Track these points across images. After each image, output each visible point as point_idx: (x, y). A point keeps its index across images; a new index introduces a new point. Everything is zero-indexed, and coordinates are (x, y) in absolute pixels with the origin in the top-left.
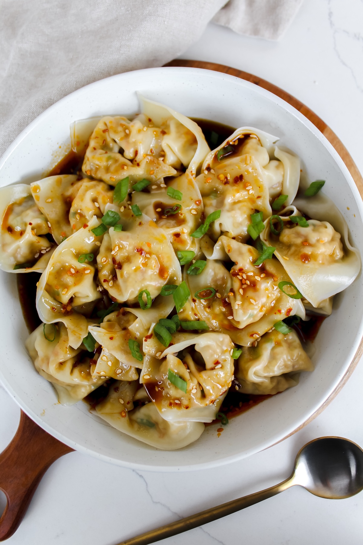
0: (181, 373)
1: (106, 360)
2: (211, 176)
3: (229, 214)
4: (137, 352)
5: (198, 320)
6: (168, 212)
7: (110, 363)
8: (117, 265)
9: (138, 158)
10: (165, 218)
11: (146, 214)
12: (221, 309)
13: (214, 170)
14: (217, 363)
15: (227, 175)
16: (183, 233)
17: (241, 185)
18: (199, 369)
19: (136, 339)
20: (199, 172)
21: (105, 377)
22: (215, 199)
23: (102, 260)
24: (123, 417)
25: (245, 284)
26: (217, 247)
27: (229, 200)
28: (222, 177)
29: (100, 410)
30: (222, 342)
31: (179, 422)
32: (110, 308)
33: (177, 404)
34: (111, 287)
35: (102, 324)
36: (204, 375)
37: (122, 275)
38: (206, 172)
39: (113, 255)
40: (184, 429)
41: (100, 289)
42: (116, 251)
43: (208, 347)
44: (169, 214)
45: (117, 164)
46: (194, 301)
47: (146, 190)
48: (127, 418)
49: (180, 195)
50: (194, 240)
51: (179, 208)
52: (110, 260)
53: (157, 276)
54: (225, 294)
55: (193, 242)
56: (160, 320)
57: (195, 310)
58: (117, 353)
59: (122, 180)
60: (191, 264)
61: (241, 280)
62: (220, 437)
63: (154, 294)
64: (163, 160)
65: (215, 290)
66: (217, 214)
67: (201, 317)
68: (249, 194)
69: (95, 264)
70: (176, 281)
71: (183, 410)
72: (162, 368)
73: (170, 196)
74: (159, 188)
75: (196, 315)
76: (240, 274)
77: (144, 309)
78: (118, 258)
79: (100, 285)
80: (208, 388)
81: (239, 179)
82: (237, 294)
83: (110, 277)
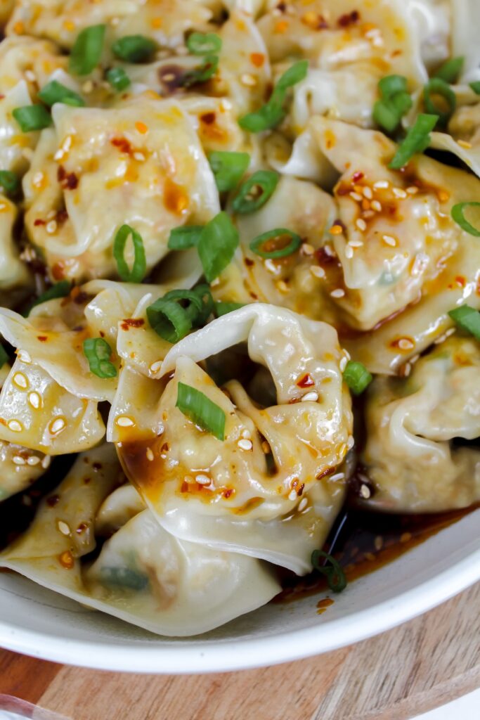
1: (24, 386)
4: (104, 361)
7: (35, 399)
8: (68, 181)
11: (141, 83)
12: (314, 273)
13: (294, 7)
15: (322, 12)
16: (222, 110)
17: (354, 31)
19: (103, 336)
23: (35, 180)
24: (64, 565)
25: (371, 209)
26: (302, 143)
28: (311, 17)
30: (316, 336)
31: (210, 552)
33: (200, 486)
34: (51, 235)
36: (271, 419)
37: (77, 200)
38: (277, 13)
39: (58, 161)
41: (28, 255)
42: (66, 149)
44: (190, 83)
46: (249, 263)
48: (76, 571)
52: (53, 175)
53: (161, 208)
54: (323, 239)
55: (247, 142)
57: (251, 284)
62: (323, 614)
63: (154, 251)
65: (299, 238)
68: (372, 47)
74: (173, 54)
75: (254, 296)
76: (356, 188)
78: (70, 167)
79: (28, 246)
80: (281, 446)
81: (350, 21)
82: (351, 229)
83: (52, 214)
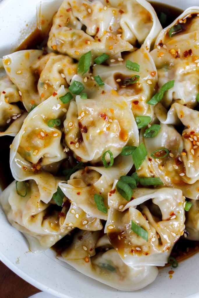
0: (142, 224)
1: (74, 213)
2: (164, 51)
3: (181, 84)
4: (102, 205)
5: (154, 177)
6: (127, 82)
7: (77, 216)
8: (82, 130)
9: (100, 35)
10: (125, 88)
11: (108, 84)
12: (174, 167)
13: (166, 45)
14: (173, 214)
15: (178, 49)
16: (141, 100)
17: (190, 58)
18: (156, 219)
19: (101, 194)
20: (152, 47)
21: (71, 227)
22: (167, 71)
23: (69, 124)
24: (86, 262)
25: (196, 145)
26: (170, 113)
27: (180, 71)
28: (173, 51)
29: (66, 257)
30: (176, 196)
31: (138, 267)
32: (76, 167)
33: (137, 251)
34: (77, 148)
35: (68, 181)
36: (161, 224)
37: (87, 138)
38: (159, 47)
39: (79, 120)
40: (141, 272)
41: (66, 150)
42: (82, 116)
43: (166, 200)
44: (128, 84)
45: (81, 40)
46: (150, 160)
47: (106, 64)
48: (90, 263)
49: (138, 67)
50: (149, 106)
51: (137, 78)
52: (76, 125)
53: (118, 139)
54: (178, 154)
55: (149, 109)
56: (121, 177)
57: (151, 168)
58: (84, 206)
59: (86, 54)
60: (146, 128)
61: (192, 142)
62: (172, 278)
63: (115, 154)
64: (121, 37)
65: (168, 150)
66: (171, 84)
67: (156, 174)
68: (197, 66)
69: (62, 129)
70: (134, 143)
71: (143, 256)
72: (125, 219)
73: (128, 68)
74: (117, 61)
75: (151, 172)
76: (191, 136)
77: (106, 167)
78: (84, 123)
79: (66, 146)
80: (165, 237)
81: (188, 54)
83: (77, 140)
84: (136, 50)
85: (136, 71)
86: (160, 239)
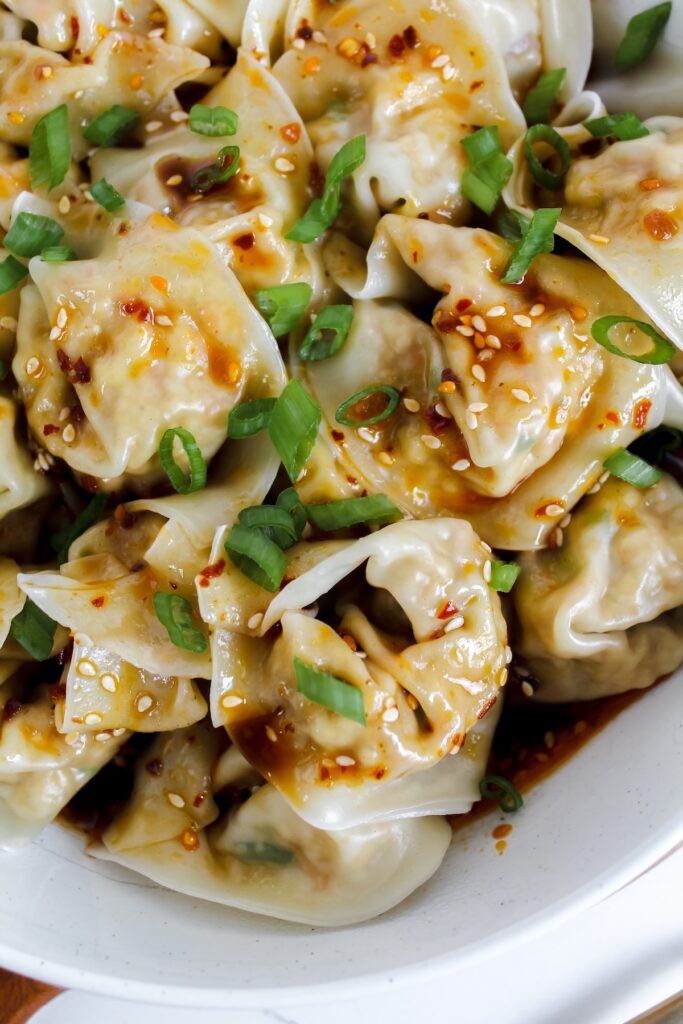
0: (337, 666)
1: (93, 673)
2: (318, 53)
3: (393, 147)
4: (184, 626)
5: (364, 494)
6: (203, 179)
7: (109, 683)
8: (77, 371)
9: (88, 38)
10: (199, 200)
11: (139, 199)
12: (427, 443)
13: (323, 32)
14: (445, 614)
15: (365, 36)
16: (262, 229)
17: (413, 60)
18: (394, 644)
19: (175, 588)
20: (277, 49)
21: (110, 731)
22: (343, 119)
23: (29, 366)
24: (189, 848)
25: (487, 347)
26: (377, 255)
27: (386, 110)
28: (351, 47)
29: (115, 843)
30: (449, 544)
31: (364, 829)
32: (87, 513)
33: (344, 769)
34: (70, 445)
35: (64, 568)
36: (414, 660)
37: (95, 399)
38: (300, 44)
39: (56, 341)
40: (384, 848)
41: (43, 463)
42: (62, 324)
43: (407, 564)
44: (207, 185)
45: (21, 70)
46: (338, 437)
47: (130, 137)
48: (203, 849)
49: (231, 118)
50: (302, 251)
51: (233, 157)
52: (52, 361)
53: (208, 383)
54: (431, 395)
55: (300, 259)
56: (242, 515)
57: (346, 464)
58: (122, 642)
59: (47, 116)
60: (302, 327)
61: (471, 340)
62: (505, 852)
63: (209, 440)
64: (163, 36)
65: (396, 390)
66: (356, 151)
67: (371, 484)
68: (443, 80)
69: (14, 392)
70: (272, 387)
71: (369, 787)
72: (276, 664)
73: (200, 132)
74: (169, 125)
75: (352, 480)
76: (462, 319)
77: (185, 492)
78: (73, 350)
79: (41, 450)
80: (432, 698)
81: (405, 44)
82: (468, 383)
83: (64, 414)
84: (225, 75)
85: (226, 134)
86: (420, 713)
